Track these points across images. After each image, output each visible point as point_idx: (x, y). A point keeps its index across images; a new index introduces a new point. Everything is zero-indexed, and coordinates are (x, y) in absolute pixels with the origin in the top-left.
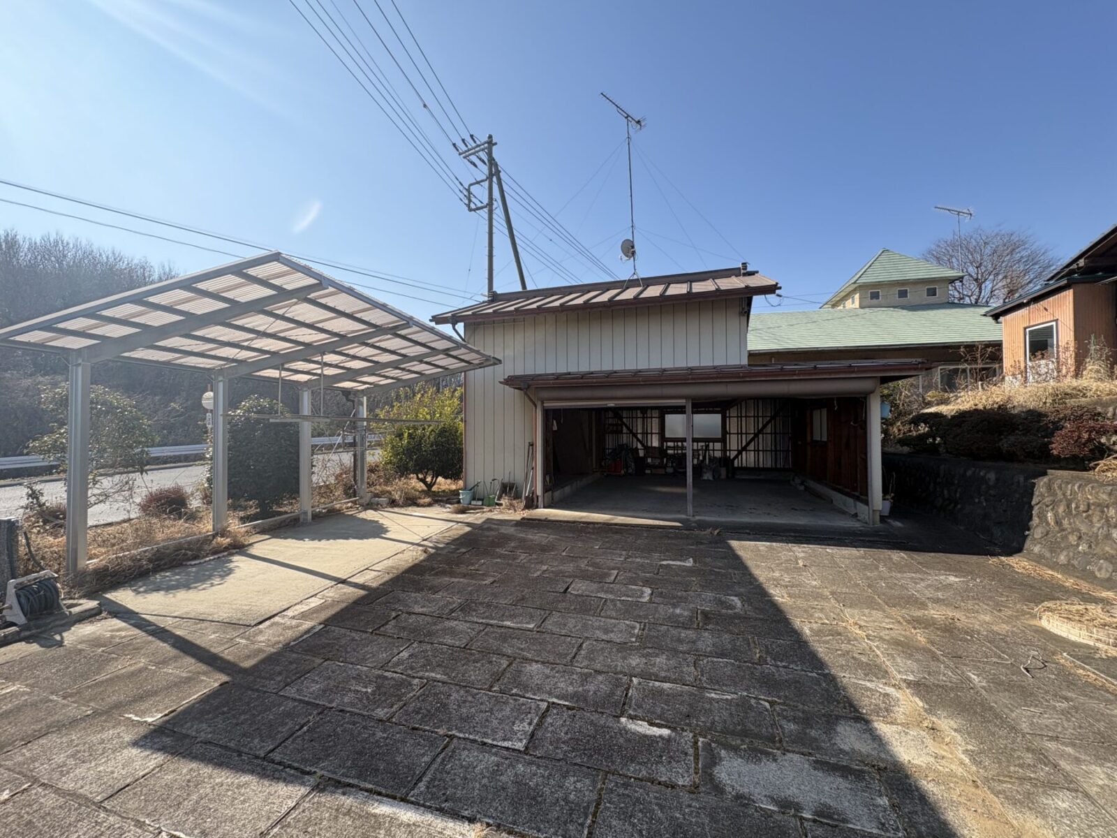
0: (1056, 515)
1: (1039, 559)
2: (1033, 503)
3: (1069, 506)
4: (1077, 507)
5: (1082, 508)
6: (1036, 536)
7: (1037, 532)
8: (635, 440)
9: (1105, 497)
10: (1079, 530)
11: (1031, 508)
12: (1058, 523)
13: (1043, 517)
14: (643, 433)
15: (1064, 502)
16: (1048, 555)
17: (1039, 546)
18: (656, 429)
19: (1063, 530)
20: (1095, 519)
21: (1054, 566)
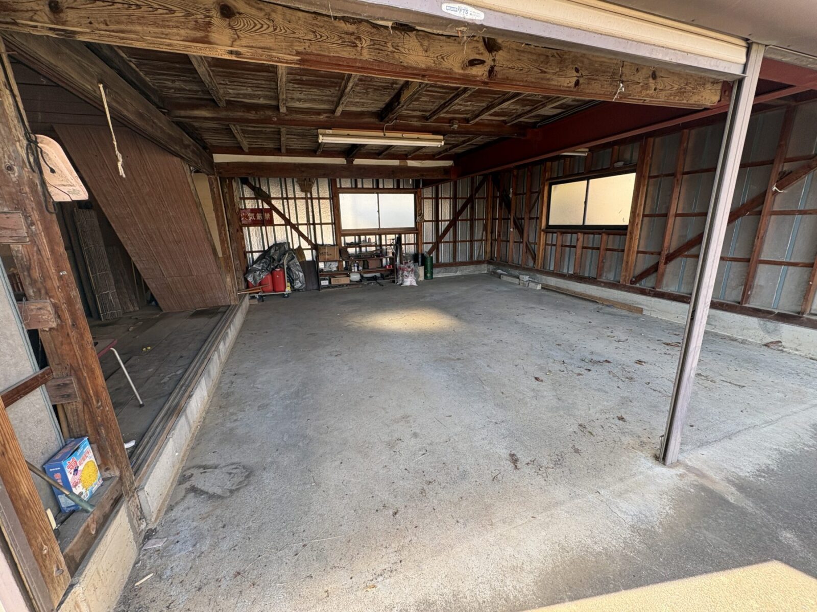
8: (295, 234)
14: (308, 224)
18: (327, 217)
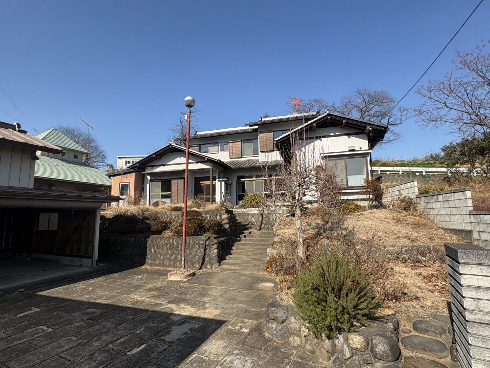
0: (154, 249)
1: (151, 264)
2: (148, 246)
3: (158, 246)
4: (160, 246)
5: (161, 246)
6: (149, 257)
7: (149, 256)
9: (167, 242)
10: (160, 253)
11: (147, 248)
12: (155, 251)
13: (150, 251)
15: (156, 245)
16: (153, 262)
17: (150, 260)
19: (157, 253)
20: (164, 249)
21: (156, 265)
